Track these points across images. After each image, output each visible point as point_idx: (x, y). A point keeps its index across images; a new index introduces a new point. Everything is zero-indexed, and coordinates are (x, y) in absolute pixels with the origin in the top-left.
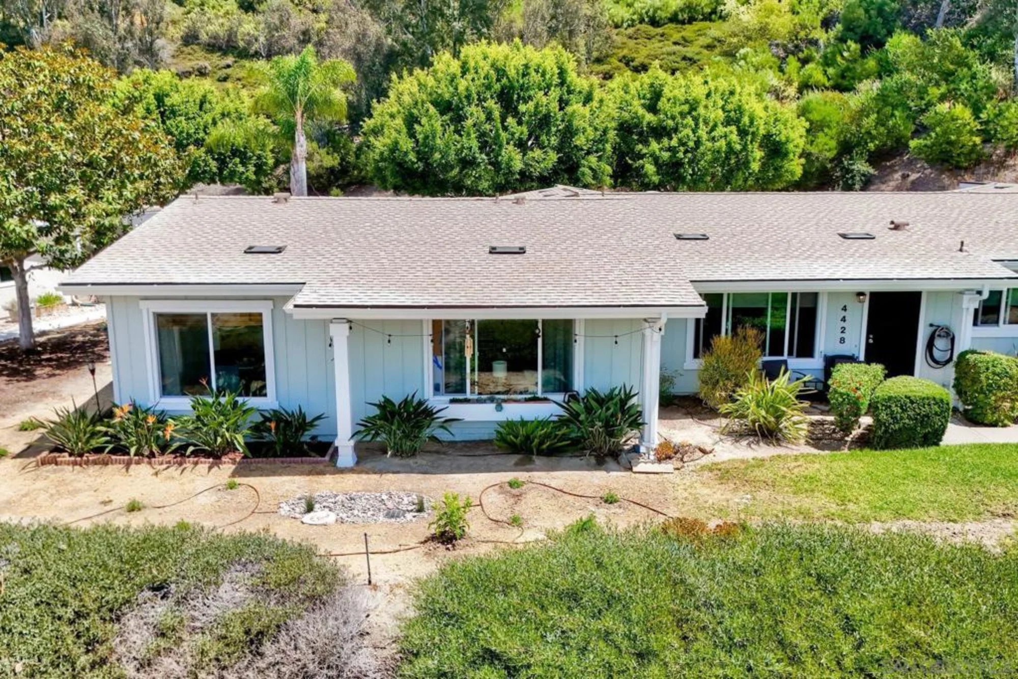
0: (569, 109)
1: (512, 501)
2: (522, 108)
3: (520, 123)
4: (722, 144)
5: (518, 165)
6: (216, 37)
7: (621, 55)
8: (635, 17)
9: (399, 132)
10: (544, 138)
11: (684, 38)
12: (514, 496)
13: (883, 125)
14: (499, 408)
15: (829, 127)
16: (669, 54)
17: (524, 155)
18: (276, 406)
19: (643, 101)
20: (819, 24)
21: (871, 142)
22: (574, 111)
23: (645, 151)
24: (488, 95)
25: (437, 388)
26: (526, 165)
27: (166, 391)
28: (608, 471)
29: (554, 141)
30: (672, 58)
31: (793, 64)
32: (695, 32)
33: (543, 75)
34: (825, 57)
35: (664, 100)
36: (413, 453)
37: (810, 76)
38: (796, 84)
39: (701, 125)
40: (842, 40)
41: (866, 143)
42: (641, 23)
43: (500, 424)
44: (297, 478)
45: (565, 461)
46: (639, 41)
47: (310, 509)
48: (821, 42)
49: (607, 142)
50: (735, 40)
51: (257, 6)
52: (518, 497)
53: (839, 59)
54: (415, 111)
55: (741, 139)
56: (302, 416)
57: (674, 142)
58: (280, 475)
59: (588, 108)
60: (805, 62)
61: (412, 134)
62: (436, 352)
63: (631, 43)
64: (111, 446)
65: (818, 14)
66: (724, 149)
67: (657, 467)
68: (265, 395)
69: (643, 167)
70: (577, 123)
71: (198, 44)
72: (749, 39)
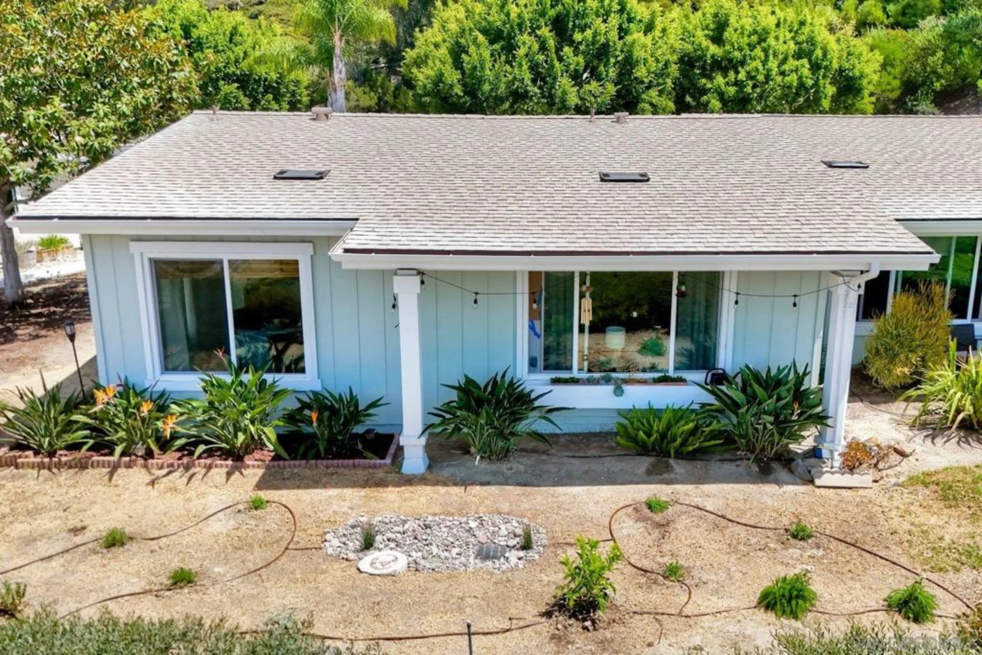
0: (629, 39)
1: (656, 533)
2: (578, 37)
3: (576, 52)
4: (793, 79)
5: (573, 100)
9: (443, 63)
10: (602, 68)
12: (659, 525)
13: (950, 64)
14: (618, 391)
15: (892, 66)
17: (581, 87)
18: (318, 388)
19: (706, 32)
21: (938, 81)
22: (634, 41)
23: (709, 86)
24: (542, 22)
25: (533, 363)
26: (581, 99)
27: (168, 367)
28: (779, 483)
29: (612, 73)
35: (730, 30)
36: (505, 455)
38: (853, 22)
39: (771, 57)
41: (932, 83)
43: (620, 412)
44: (348, 492)
45: (716, 467)
47: (368, 544)
49: (668, 75)
52: (664, 527)
54: (462, 41)
55: (813, 74)
56: (353, 400)
57: (742, 76)
58: (325, 486)
59: (650, 37)
61: (458, 64)
62: (533, 315)
64: (91, 442)
66: (795, 84)
67: (847, 480)
68: (303, 371)
69: (709, 102)
70: (638, 53)
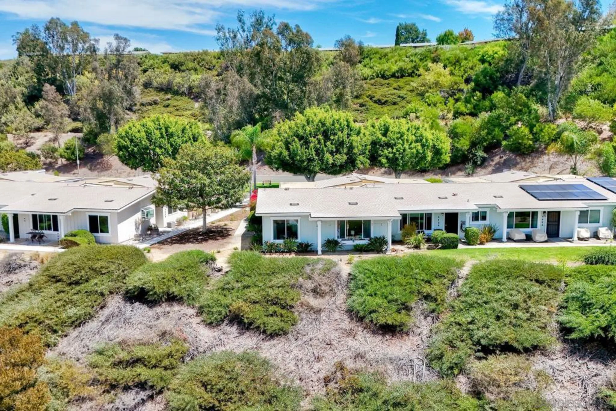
2: (332, 137)
3: (332, 144)
4: (414, 151)
5: (331, 161)
6: (162, 84)
7: (368, 94)
8: (374, 74)
9: (282, 148)
10: (341, 150)
11: (399, 86)
13: (490, 135)
15: (465, 135)
16: (391, 95)
17: (333, 157)
19: (381, 132)
20: (463, 81)
21: (485, 142)
22: (353, 139)
24: (319, 133)
25: (338, 237)
26: (334, 160)
27: (274, 238)
28: (380, 254)
29: (345, 150)
30: (393, 96)
31: (451, 100)
32: (404, 82)
33: (340, 125)
34: (466, 98)
36: (335, 251)
37: (459, 108)
38: (452, 112)
39: (405, 142)
40: (474, 90)
41: (483, 143)
42: (377, 77)
46: (377, 87)
48: (465, 90)
49: (367, 150)
50: (423, 88)
51: (180, 67)
53: (472, 100)
54: (289, 140)
55: (423, 148)
56: (308, 243)
60: (457, 100)
61: (288, 149)
63: (373, 88)
65: (462, 76)
67: (391, 253)
68: (298, 239)
69: (381, 160)
70: (355, 144)
71: (152, 87)
72: (430, 88)
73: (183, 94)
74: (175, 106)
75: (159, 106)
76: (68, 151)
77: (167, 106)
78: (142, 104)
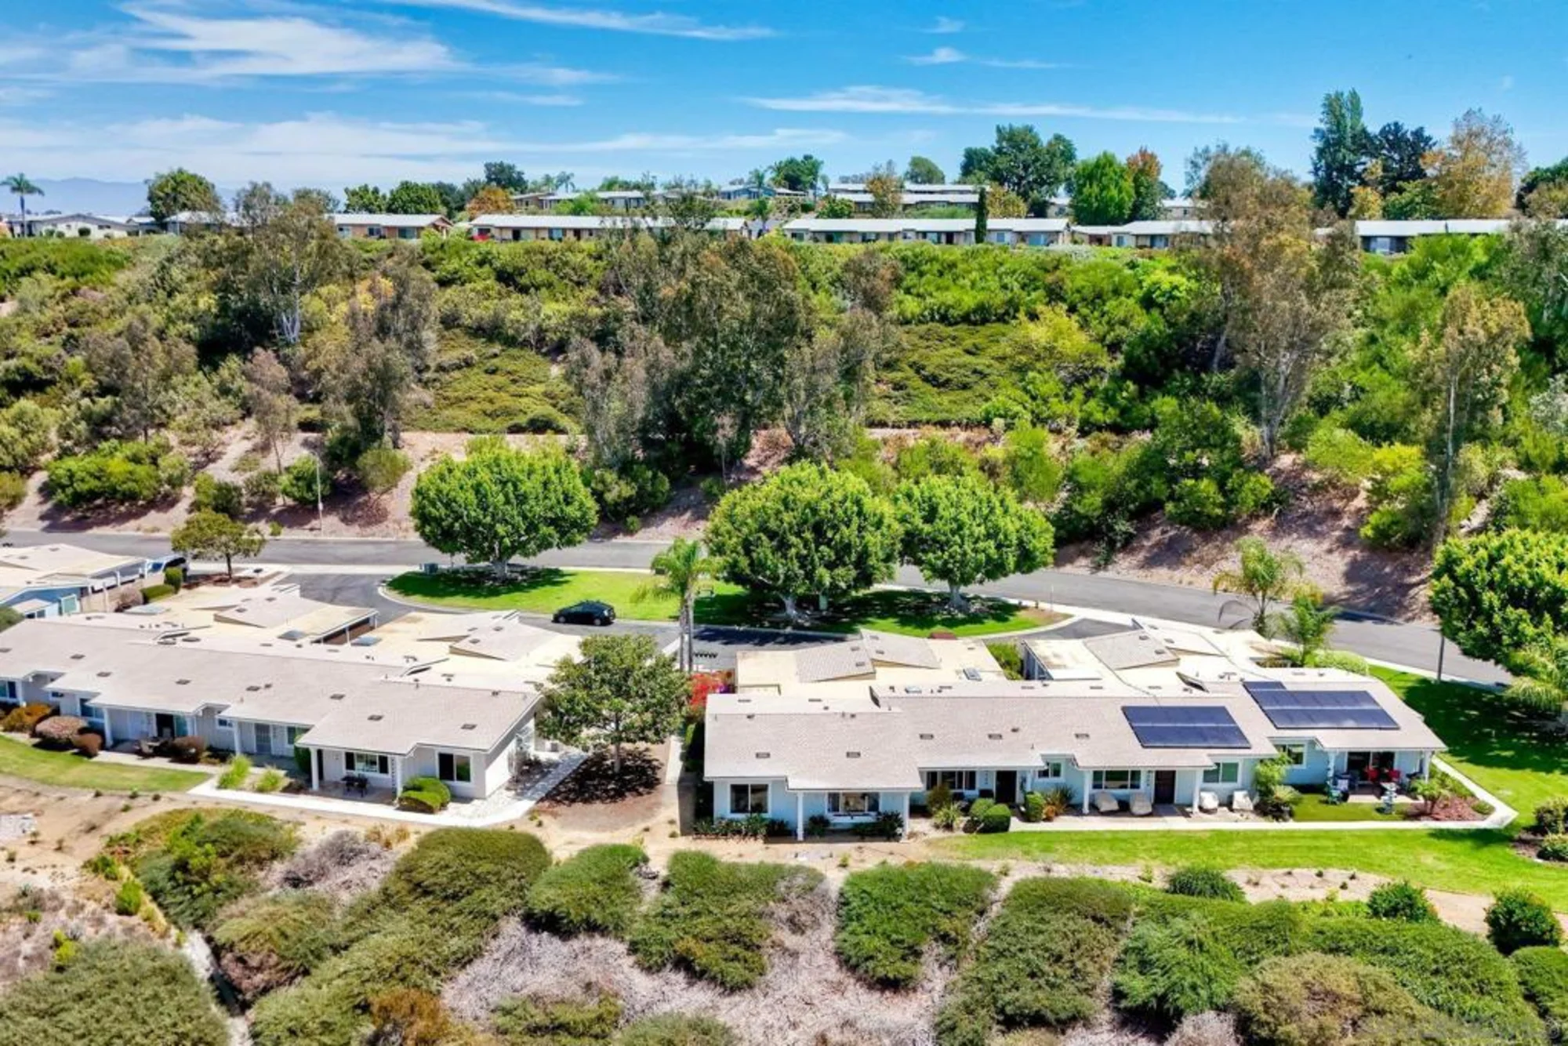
0: (865, 536)
3: (829, 547)
5: (827, 580)
6: (480, 320)
7: (912, 359)
8: (926, 313)
10: (846, 559)
11: (975, 345)
13: (1142, 489)
14: (852, 818)
15: (1095, 488)
16: (959, 366)
18: (773, 817)
19: (922, 513)
20: (1105, 349)
21: (1132, 502)
22: (869, 536)
24: (805, 528)
25: (830, 812)
28: (891, 842)
29: (854, 557)
30: (962, 371)
31: (1078, 392)
32: (988, 336)
33: (846, 511)
34: (1107, 391)
35: (939, 515)
36: (822, 835)
37: (1091, 414)
38: (1078, 420)
40: (1123, 375)
41: (1128, 504)
42: (932, 320)
43: (852, 824)
44: (789, 845)
45: (876, 838)
46: (930, 343)
47: (798, 855)
48: (1106, 370)
50: (1024, 358)
51: (518, 279)
52: (862, 852)
53: (1118, 397)
55: (998, 550)
56: (783, 821)
57: (946, 554)
58: (782, 844)
60: (1090, 394)
61: (748, 552)
62: (830, 802)
63: (923, 345)
66: (984, 558)
67: (908, 841)
68: (769, 813)
70: (871, 549)
71: (459, 326)
72: (1038, 358)
73: (525, 344)
74: (509, 373)
75: (476, 370)
76: (300, 484)
77: (493, 372)
78: (441, 368)
